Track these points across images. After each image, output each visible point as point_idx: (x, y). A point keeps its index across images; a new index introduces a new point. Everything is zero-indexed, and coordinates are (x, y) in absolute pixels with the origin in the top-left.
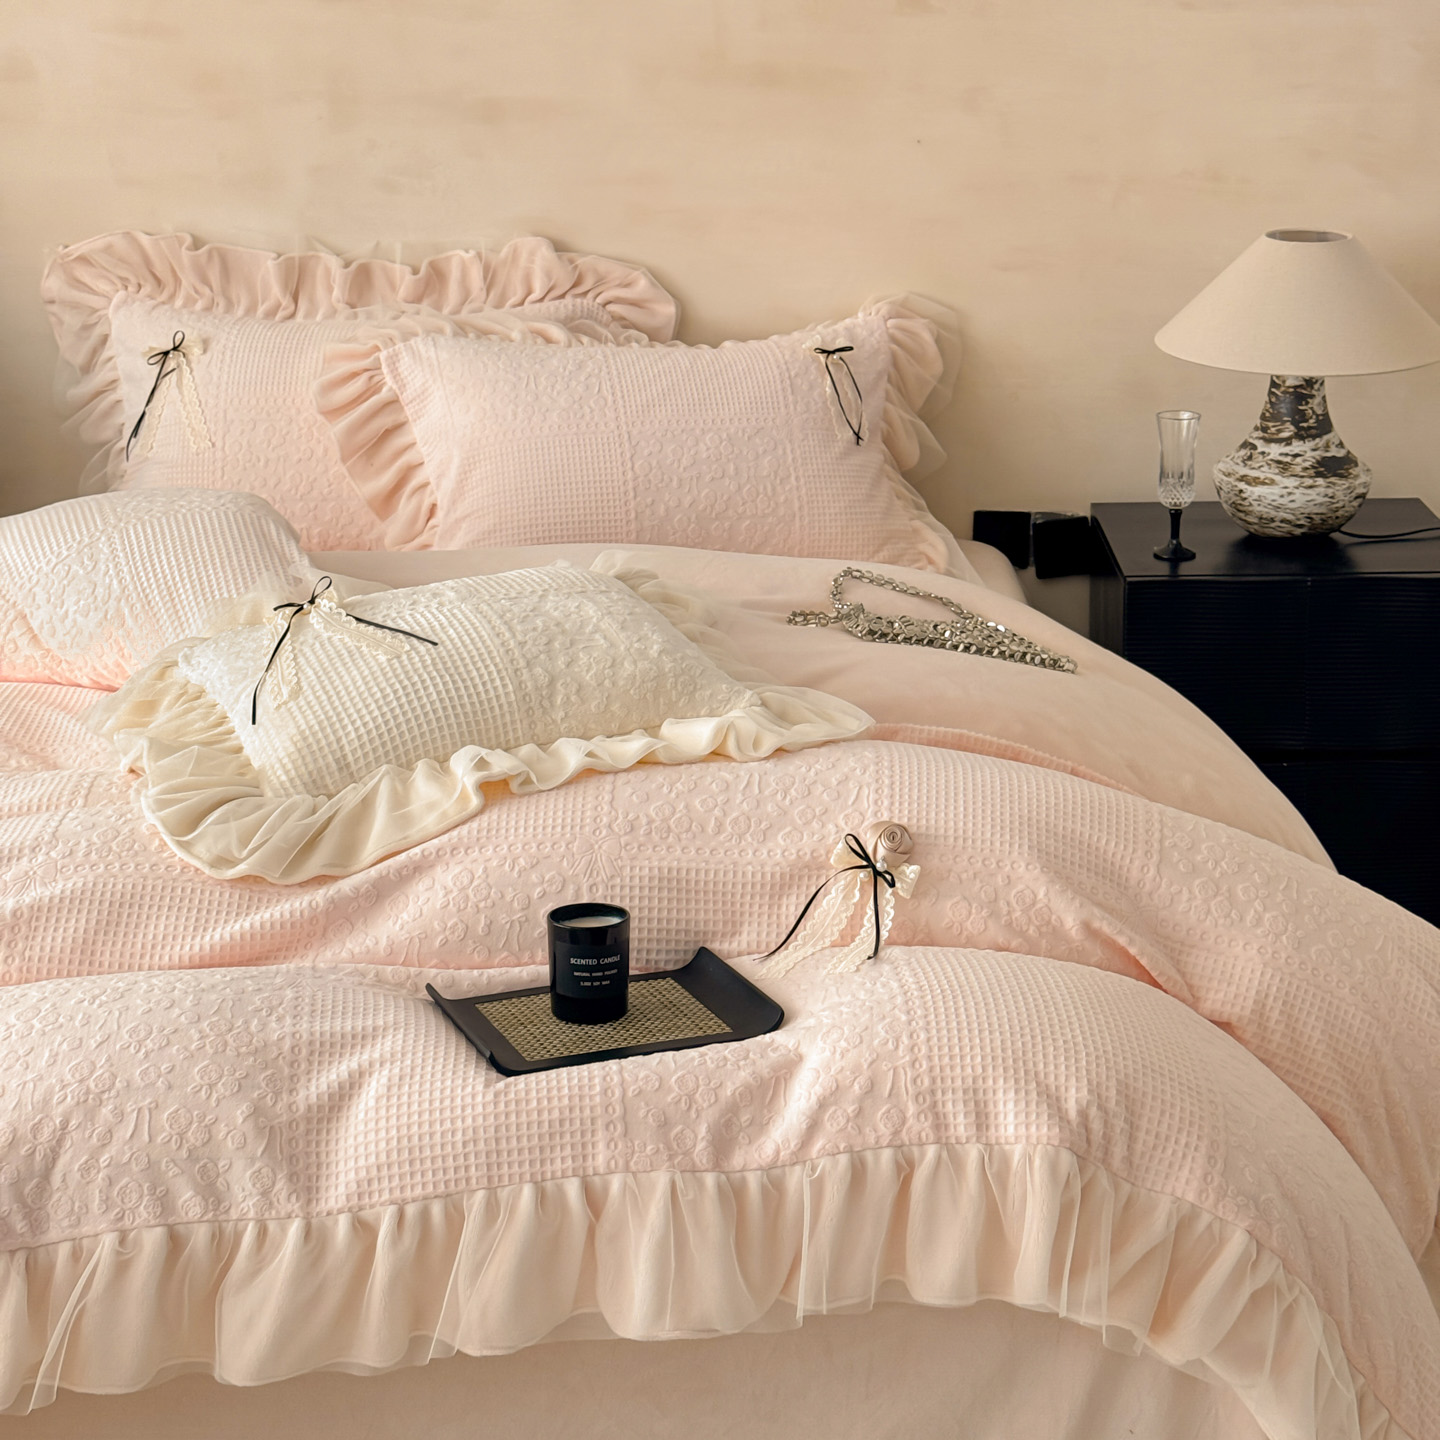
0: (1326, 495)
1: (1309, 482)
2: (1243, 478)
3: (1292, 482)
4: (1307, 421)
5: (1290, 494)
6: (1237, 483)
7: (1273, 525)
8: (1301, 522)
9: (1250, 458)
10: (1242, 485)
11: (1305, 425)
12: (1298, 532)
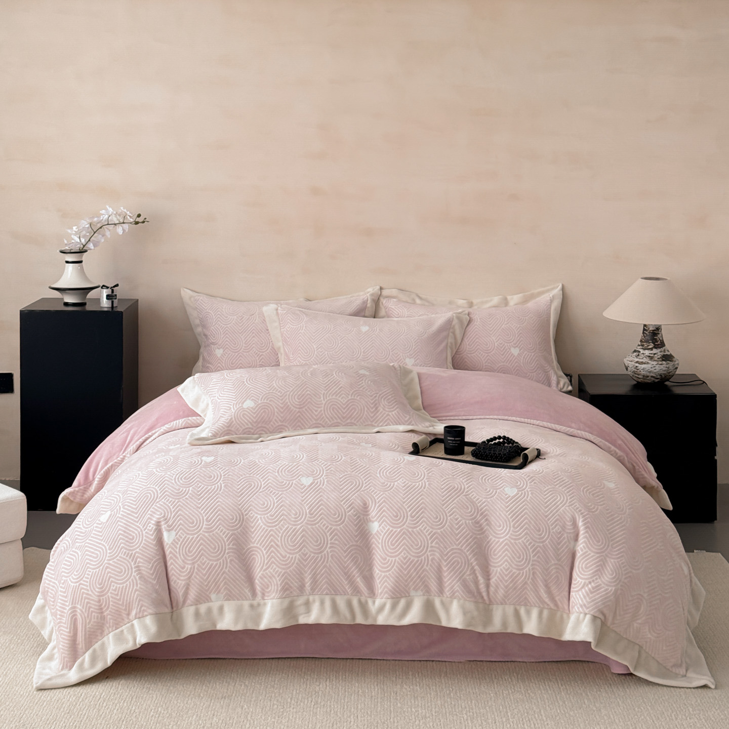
0: (666, 367)
1: (660, 363)
2: (637, 362)
3: (655, 363)
5: (654, 367)
6: (635, 364)
7: (648, 378)
8: (658, 377)
10: (637, 365)
11: (656, 343)
12: (657, 380)
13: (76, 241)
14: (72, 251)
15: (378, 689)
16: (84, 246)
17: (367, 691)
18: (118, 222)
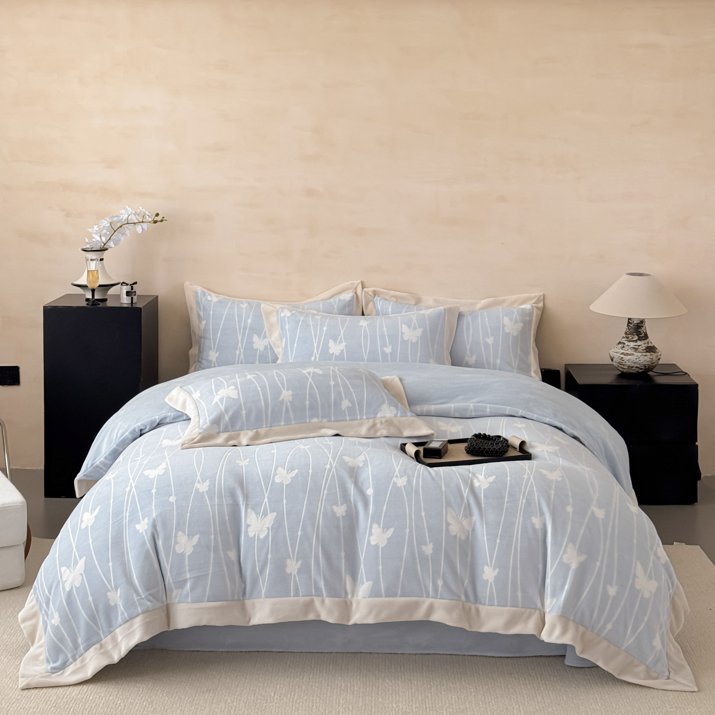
0: (650, 359)
1: (645, 354)
2: (622, 354)
3: (638, 354)
4: (641, 334)
5: (639, 358)
6: (620, 355)
7: (633, 369)
8: (642, 368)
9: (624, 347)
10: (622, 356)
11: (641, 336)
12: (641, 371)
13: (97, 240)
14: (93, 249)
15: (361, 684)
16: (105, 244)
17: (349, 685)
18: (137, 221)
